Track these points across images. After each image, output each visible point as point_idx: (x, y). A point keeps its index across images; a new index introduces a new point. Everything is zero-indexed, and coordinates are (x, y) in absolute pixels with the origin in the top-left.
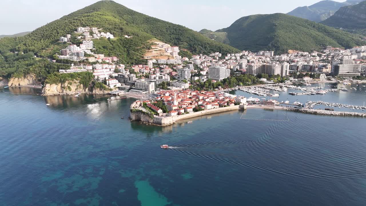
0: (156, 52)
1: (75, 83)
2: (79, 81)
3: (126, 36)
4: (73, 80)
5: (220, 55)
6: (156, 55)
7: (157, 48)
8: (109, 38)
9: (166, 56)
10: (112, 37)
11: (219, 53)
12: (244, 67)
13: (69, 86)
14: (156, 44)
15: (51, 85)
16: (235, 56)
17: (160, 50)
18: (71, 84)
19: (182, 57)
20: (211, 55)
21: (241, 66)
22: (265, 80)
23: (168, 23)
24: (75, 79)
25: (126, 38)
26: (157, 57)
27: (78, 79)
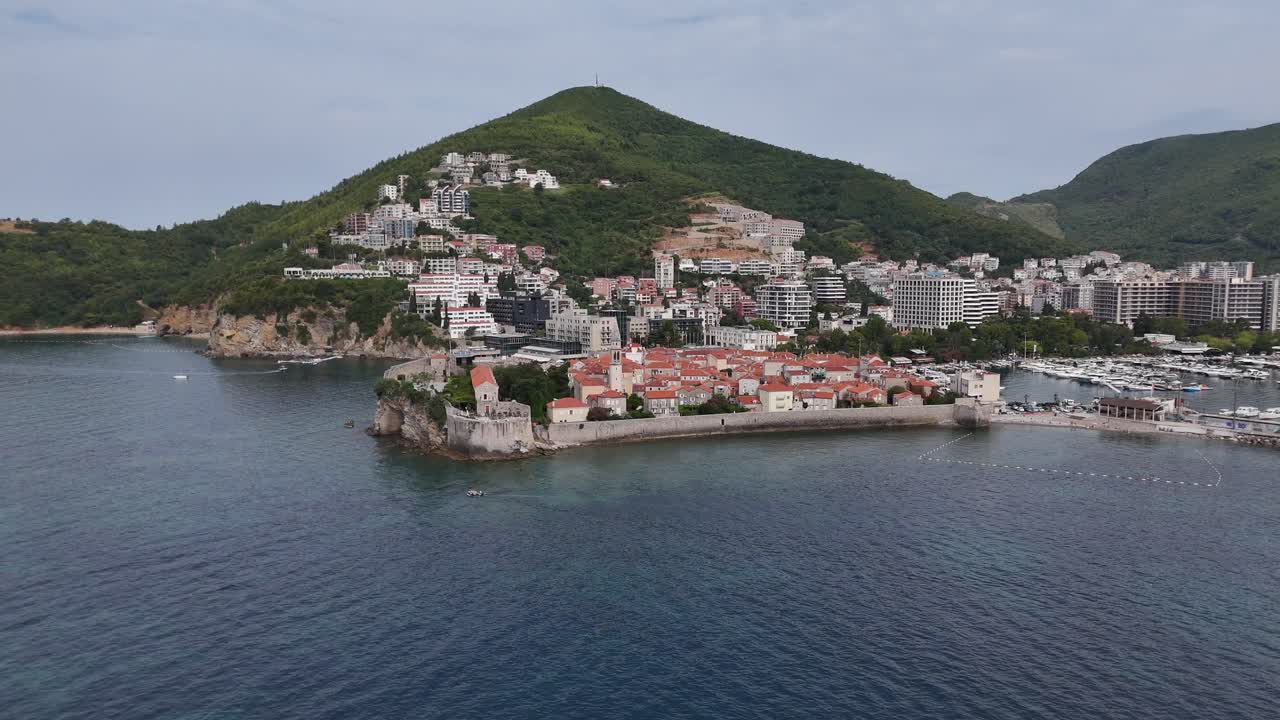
0: (705, 235)
1: (330, 315)
2: (344, 310)
3: (607, 183)
4: (323, 307)
5: (995, 263)
6: (702, 244)
7: (711, 224)
8: (539, 187)
9: (743, 248)
10: (550, 183)
11: (992, 255)
12: (1085, 302)
13: (303, 324)
14: (714, 209)
15: (237, 318)
16: (1061, 267)
17: (722, 230)
18: (310, 317)
19: (808, 256)
20: (954, 263)
21: (1071, 295)
22: (1165, 340)
23: (798, 155)
24: (329, 303)
25: (603, 188)
26: (702, 250)
27: (342, 302)
